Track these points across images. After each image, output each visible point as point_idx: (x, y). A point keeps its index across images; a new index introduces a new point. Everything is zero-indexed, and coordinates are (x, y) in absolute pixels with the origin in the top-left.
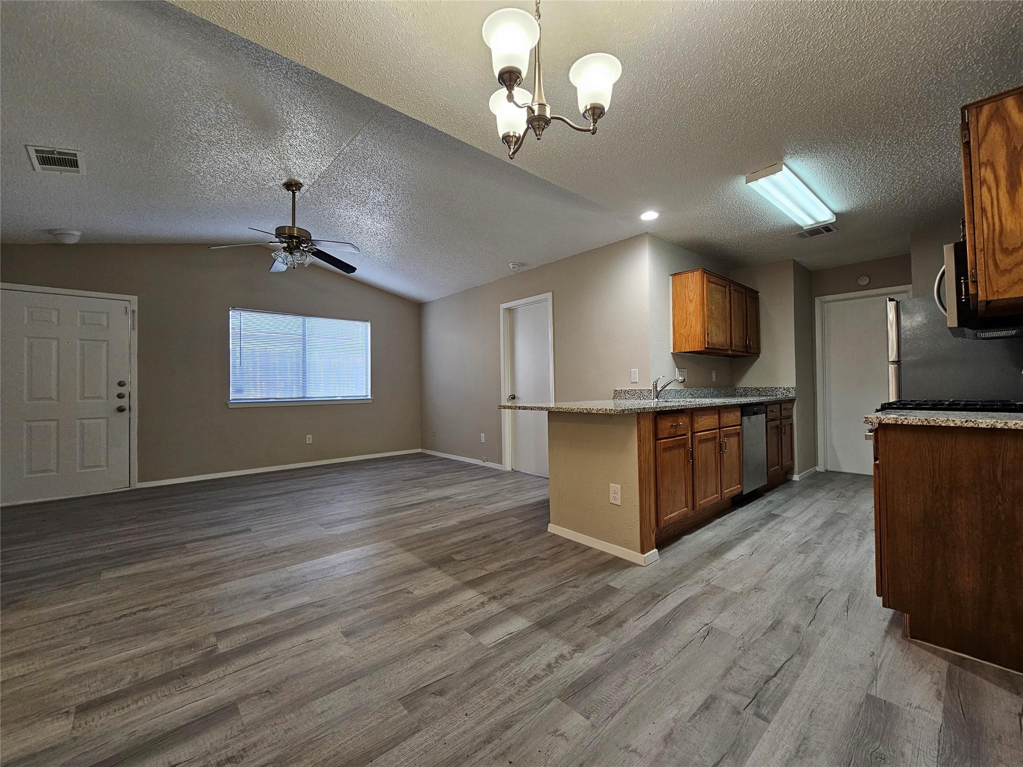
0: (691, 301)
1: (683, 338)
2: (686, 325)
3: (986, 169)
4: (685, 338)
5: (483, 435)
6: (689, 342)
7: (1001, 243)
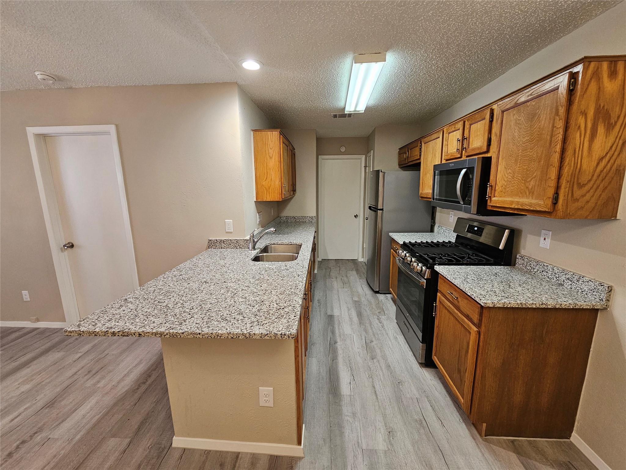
0: (271, 158)
1: (264, 189)
2: (267, 178)
3: (582, 117)
4: (266, 189)
5: (25, 293)
6: (269, 193)
7: (578, 179)
